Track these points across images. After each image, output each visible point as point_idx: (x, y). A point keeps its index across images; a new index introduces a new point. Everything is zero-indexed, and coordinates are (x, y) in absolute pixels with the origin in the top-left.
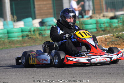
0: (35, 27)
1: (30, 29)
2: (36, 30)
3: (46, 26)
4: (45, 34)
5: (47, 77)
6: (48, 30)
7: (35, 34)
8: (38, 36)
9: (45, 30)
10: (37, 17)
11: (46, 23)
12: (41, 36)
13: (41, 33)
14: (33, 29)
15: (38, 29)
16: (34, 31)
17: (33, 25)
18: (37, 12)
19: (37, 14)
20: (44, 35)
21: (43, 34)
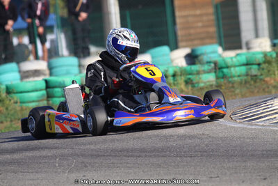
0: (176, 67)
1: (167, 71)
2: (179, 73)
3: (201, 63)
4: (198, 83)
5: (205, 178)
6: (205, 72)
7: (176, 82)
8: (183, 86)
9: (198, 73)
10: (180, 44)
11: (200, 58)
12: (190, 87)
13: (189, 79)
14: (171, 72)
15: (183, 72)
16: (174, 76)
17: (172, 61)
18: (180, 33)
19: (179, 38)
20: (196, 85)
21: (194, 81)
